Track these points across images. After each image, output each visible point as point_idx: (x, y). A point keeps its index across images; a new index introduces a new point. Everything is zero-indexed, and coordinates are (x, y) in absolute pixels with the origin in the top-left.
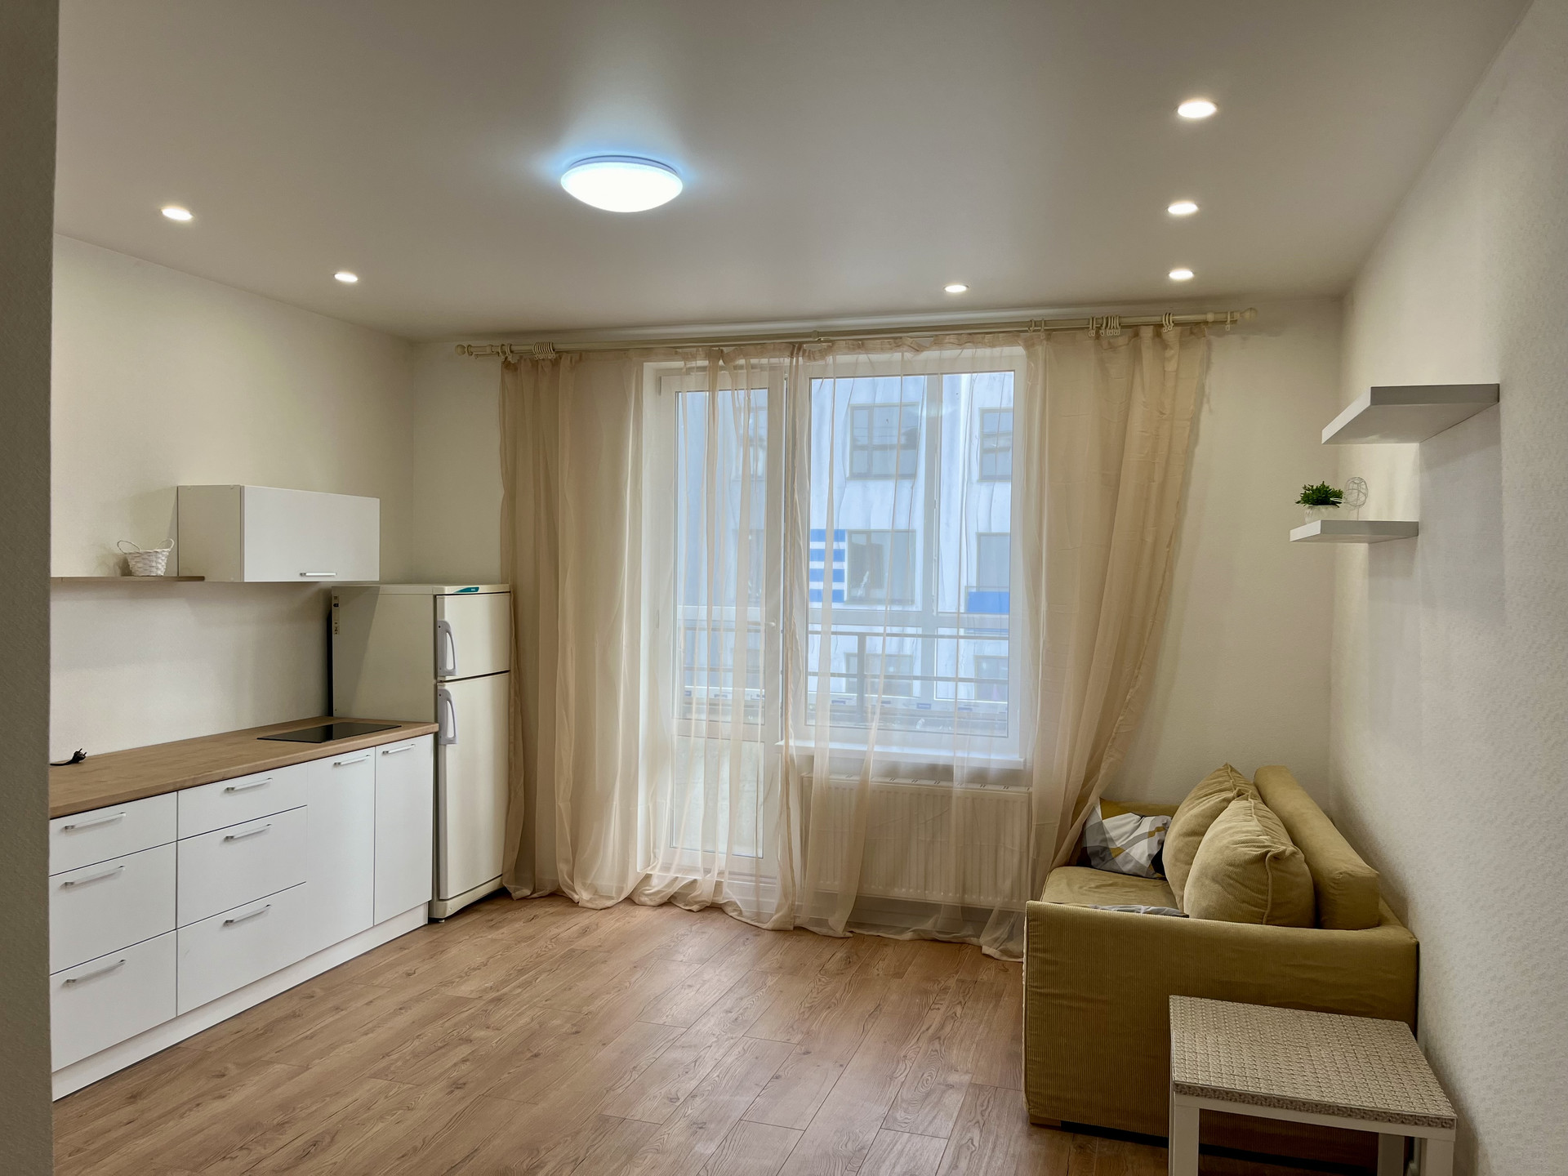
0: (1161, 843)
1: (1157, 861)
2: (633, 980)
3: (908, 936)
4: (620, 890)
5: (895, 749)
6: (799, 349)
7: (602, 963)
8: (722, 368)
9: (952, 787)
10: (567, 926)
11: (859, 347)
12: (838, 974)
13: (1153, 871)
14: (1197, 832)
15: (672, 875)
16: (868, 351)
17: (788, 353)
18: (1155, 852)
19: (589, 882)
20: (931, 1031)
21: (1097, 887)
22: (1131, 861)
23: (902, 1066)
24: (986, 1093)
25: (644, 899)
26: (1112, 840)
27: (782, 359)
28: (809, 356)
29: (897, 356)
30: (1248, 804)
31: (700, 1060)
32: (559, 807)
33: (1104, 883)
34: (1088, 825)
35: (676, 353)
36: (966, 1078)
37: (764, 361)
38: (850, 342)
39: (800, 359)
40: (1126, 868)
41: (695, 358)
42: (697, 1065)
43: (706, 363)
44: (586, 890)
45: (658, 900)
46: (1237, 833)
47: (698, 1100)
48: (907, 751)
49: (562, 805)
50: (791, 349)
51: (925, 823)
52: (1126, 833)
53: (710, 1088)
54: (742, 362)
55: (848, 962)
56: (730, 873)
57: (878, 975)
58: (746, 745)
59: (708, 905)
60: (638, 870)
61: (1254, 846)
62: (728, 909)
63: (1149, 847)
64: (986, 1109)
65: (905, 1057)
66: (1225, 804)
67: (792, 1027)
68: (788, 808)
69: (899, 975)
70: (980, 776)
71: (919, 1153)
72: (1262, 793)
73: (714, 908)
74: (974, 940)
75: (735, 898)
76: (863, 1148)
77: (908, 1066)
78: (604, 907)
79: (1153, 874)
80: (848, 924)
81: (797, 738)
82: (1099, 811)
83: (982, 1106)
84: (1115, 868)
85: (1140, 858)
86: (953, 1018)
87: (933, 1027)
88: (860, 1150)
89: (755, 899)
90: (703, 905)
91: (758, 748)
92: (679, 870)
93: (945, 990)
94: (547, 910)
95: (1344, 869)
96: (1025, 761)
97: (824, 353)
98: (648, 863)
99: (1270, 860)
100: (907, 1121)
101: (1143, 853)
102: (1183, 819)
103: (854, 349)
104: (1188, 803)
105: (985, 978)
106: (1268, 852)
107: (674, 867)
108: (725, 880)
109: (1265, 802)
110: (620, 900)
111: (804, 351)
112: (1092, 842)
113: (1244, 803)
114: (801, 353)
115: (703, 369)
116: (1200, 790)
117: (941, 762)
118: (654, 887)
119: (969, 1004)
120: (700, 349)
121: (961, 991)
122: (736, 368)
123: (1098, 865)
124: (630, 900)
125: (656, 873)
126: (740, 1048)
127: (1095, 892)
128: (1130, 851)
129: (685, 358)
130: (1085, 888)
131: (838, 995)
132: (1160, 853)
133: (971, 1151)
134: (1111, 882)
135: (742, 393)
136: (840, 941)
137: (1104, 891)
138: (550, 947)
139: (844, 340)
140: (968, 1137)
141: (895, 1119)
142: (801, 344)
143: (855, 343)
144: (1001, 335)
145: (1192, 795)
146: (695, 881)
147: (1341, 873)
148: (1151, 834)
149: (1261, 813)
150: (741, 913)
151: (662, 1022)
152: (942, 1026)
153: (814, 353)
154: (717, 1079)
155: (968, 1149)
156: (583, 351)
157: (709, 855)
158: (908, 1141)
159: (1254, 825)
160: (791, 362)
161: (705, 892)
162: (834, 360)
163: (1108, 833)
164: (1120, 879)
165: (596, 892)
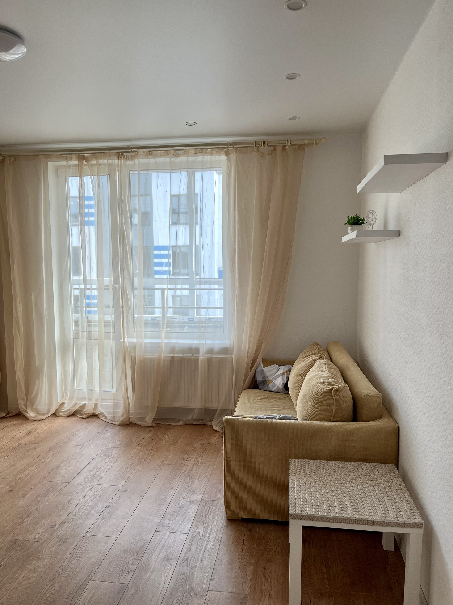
0: (288, 378)
1: (286, 386)
2: (47, 458)
3: (181, 423)
4: (49, 411)
5: (174, 341)
6: (122, 155)
7: (33, 449)
8: (85, 165)
9: (199, 357)
10: (21, 431)
11: (150, 154)
12: (147, 446)
13: (285, 390)
14: (303, 375)
15: (74, 402)
16: (155, 157)
17: (117, 157)
18: (286, 382)
19: (34, 407)
20: (186, 472)
21: (261, 399)
22: (275, 386)
23: (170, 493)
24: (208, 504)
25: (61, 414)
26: (267, 377)
27: (114, 161)
28: (126, 159)
29: (168, 159)
30: (324, 362)
31: (72, 500)
32: (17, 374)
33: (264, 397)
34: (257, 371)
35: (63, 157)
36: (200, 497)
37: (105, 162)
38: (145, 152)
39: (123, 160)
40: (273, 389)
41: (72, 159)
42: (69, 503)
43: (76, 162)
44: (33, 412)
45: (67, 414)
46: (320, 378)
47: (66, 525)
48: (179, 341)
49: (20, 373)
50: (118, 155)
51: (188, 373)
52: (273, 373)
53: (73, 517)
54: (94, 162)
55: (152, 438)
56: (102, 399)
57: (165, 444)
58: (106, 342)
59: (91, 415)
60: (58, 401)
61: (327, 385)
62: (100, 416)
63: (283, 379)
64: (207, 514)
65: (172, 488)
66: (314, 362)
67: (121, 476)
68: (126, 370)
69: (174, 444)
70: (211, 351)
71: (172, 544)
72: (330, 354)
73: (94, 416)
74: (209, 423)
75: (103, 411)
76: (145, 544)
77: (173, 493)
78: (41, 419)
79: (285, 391)
80: (155, 419)
81: (128, 337)
82: (262, 365)
83: (206, 512)
84: (269, 389)
85: (279, 384)
86: (197, 464)
87: (187, 470)
88: (143, 546)
89: (112, 410)
90: (89, 415)
91: (112, 342)
92: (77, 399)
93: (194, 450)
94: (13, 423)
95: (366, 393)
96: (230, 344)
97: (133, 158)
98: (62, 397)
99: (334, 391)
100: (169, 525)
101: (280, 383)
102: (296, 368)
103: (147, 155)
104: (299, 360)
105: (213, 442)
106: (333, 388)
107: (75, 398)
108: (99, 403)
109: (331, 360)
110: (49, 415)
111: (124, 156)
112: (259, 378)
113: (322, 362)
114: (123, 157)
115: (76, 165)
116: (304, 354)
117: (194, 346)
118: (66, 408)
119: (205, 456)
120: (74, 155)
121: (202, 449)
122: (92, 165)
123: (262, 388)
124: (55, 415)
125: (66, 401)
126: (93, 491)
127: (260, 402)
128: (275, 382)
129: (67, 159)
130: (255, 400)
131: (145, 457)
132: (287, 383)
133: (198, 539)
134: (266, 396)
135: (96, 177)
136: (150, 429)
137: (264, 401)
138: (9, 443)
139: (142, 151)
140: (197, 531)
141: (163, 525)
142: (122, 153)
143: (148, 152)
144: (214, 149)
145: (300, 356)
146: (85, 404)
147: (365, 395)
148: (283, 374)
149: (330, 366)
150: (106, 418)
151: (56, 480)
152: (191, 470)
153: (128, 157)
154: (78, 511)
155: (197, 538)
156: (16, 156)
157: (91, 392)
158: (169, 537)
159: (327, 373)
160: (118, 162)
161: (89, 409)
162: (139, 161)
163: (266, 374)
164: (271, 395)
165: (38, 413)
